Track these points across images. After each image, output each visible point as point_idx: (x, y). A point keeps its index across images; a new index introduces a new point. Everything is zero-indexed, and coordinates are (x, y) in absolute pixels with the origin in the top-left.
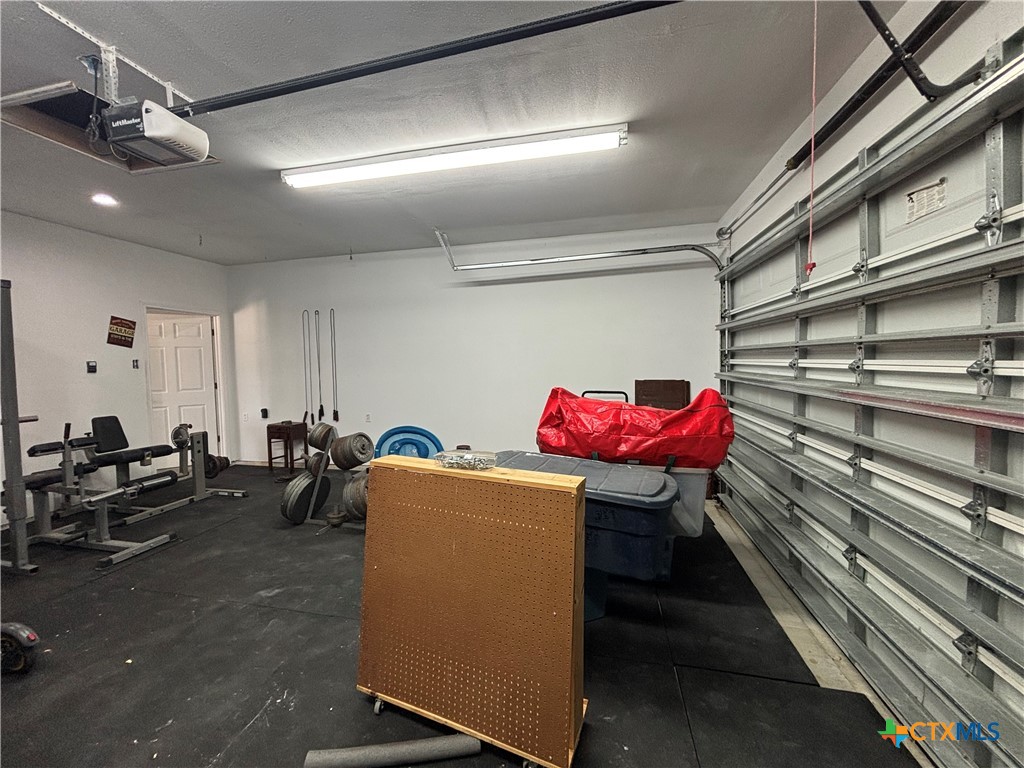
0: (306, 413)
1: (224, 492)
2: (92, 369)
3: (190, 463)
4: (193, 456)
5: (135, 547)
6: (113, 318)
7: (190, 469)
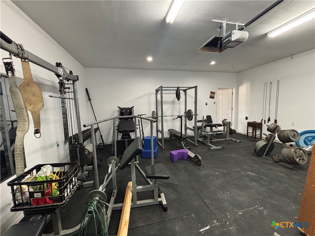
0: (262, 119)
1: (234, 140)
2: (206, 104)
3: (226, 130)
4: (227, 128)
5: (215, 147)
6: (211, 92)
7: (226, 131)
